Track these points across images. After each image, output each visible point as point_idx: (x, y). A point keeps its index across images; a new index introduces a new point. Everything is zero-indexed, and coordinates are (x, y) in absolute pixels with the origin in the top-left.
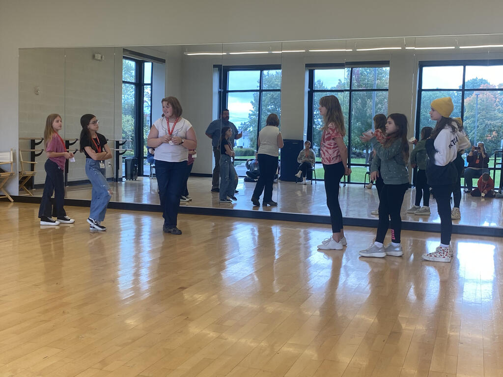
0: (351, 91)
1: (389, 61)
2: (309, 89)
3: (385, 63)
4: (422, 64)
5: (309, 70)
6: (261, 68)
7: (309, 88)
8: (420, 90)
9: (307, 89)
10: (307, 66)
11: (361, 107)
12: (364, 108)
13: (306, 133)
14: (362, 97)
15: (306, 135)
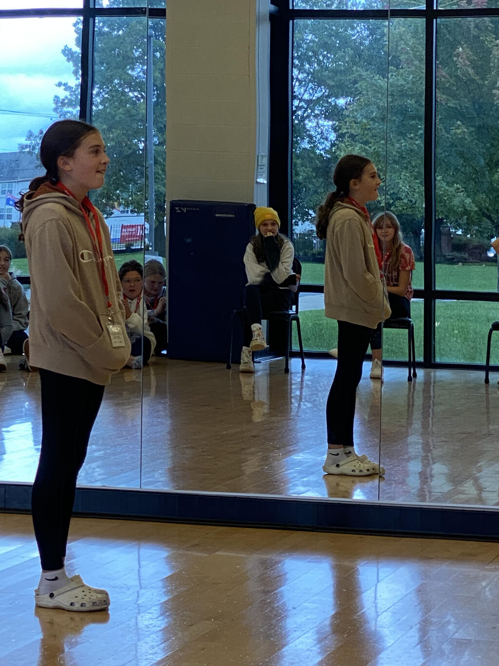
0: (430, 14)
2: (272, 8)
11: (471, 71)
12: (483, 79)
13: (266, 174)
14: (477, 37)
15: (265, 182)
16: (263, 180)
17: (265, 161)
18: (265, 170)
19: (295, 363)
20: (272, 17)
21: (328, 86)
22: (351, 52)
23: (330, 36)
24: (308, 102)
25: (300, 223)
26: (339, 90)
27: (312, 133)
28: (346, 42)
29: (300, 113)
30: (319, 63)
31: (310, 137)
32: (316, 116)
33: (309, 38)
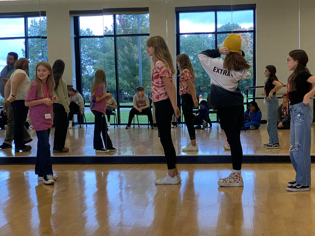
0: (115, 36)
1: (148, 8)
2: (75, 36)
3: (145, 10)
4: (179, 11)
5: (74, 17)
6: (26, 15)
7: (75, 34)
8: (178, 35)
9: (73, 35)
10: (71, 12)
11: (128, 52)
12: (131, 54)
13: (75, 78)
14: (128, 44)
15: (75, 80)
16: (75, 79)
17: (75, 74)
18: (75, 76)
19: (85, 126)
20: (75, 38)
21: (91, 57)
22: (96, 50)
23: (91, 46)
24: (86, 61)
25: (86, 92)
26: (94, 58)
27: (88, 70)
28: (95, 48)
29: (84, 64)
30: (88, 52)
31: (87, 71)
32: (88, 65)
33: (86, 46)
